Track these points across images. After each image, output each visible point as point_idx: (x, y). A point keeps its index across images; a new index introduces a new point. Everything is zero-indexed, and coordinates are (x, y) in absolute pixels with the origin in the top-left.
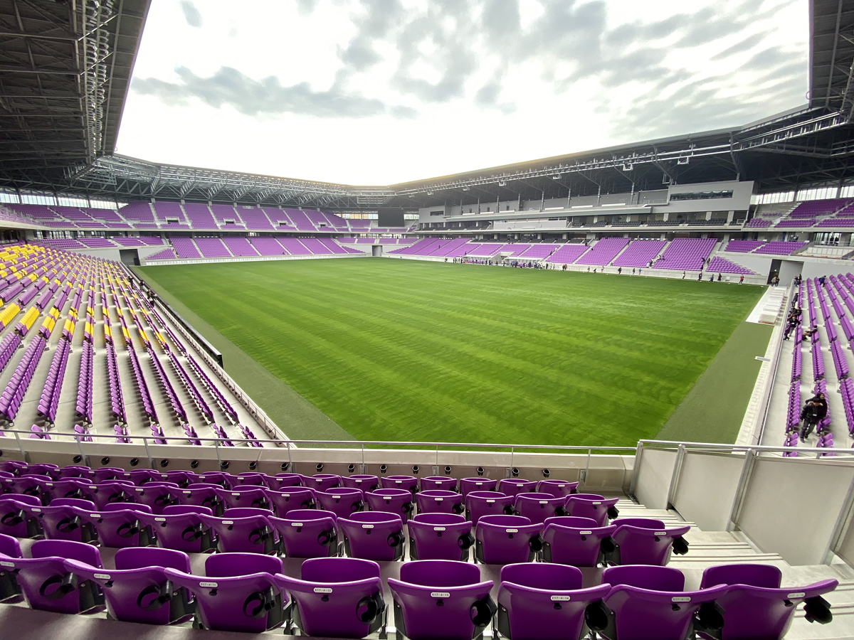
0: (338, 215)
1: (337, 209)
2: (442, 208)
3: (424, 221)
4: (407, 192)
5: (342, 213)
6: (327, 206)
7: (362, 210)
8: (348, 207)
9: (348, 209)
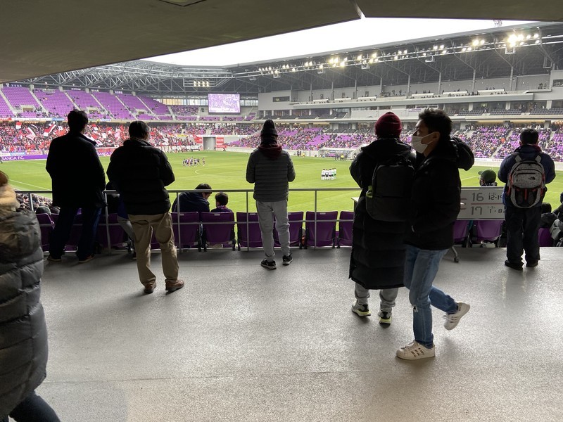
0: (158, 100)
1: (158, 93)
3: (265, 108)
4: (247, 75)
6: (145, 90)
7: (188, 94)
8: (171, 90)
9: (171, 94)
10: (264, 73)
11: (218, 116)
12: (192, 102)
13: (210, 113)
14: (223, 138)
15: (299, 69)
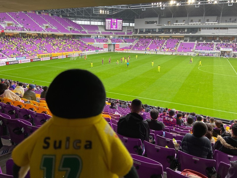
0: (73, 21)
2: (156, 19)
3: (139, 27)
4: (140, 7)
5: (76, 20)
7: (92, 18)
8: (84, 15)
9: (82, 17)
10: (154, 6)
11: (112, 32)
12: (93, 23)
13: (106, 30)
14: (119, 45)
15: (182, 4)
